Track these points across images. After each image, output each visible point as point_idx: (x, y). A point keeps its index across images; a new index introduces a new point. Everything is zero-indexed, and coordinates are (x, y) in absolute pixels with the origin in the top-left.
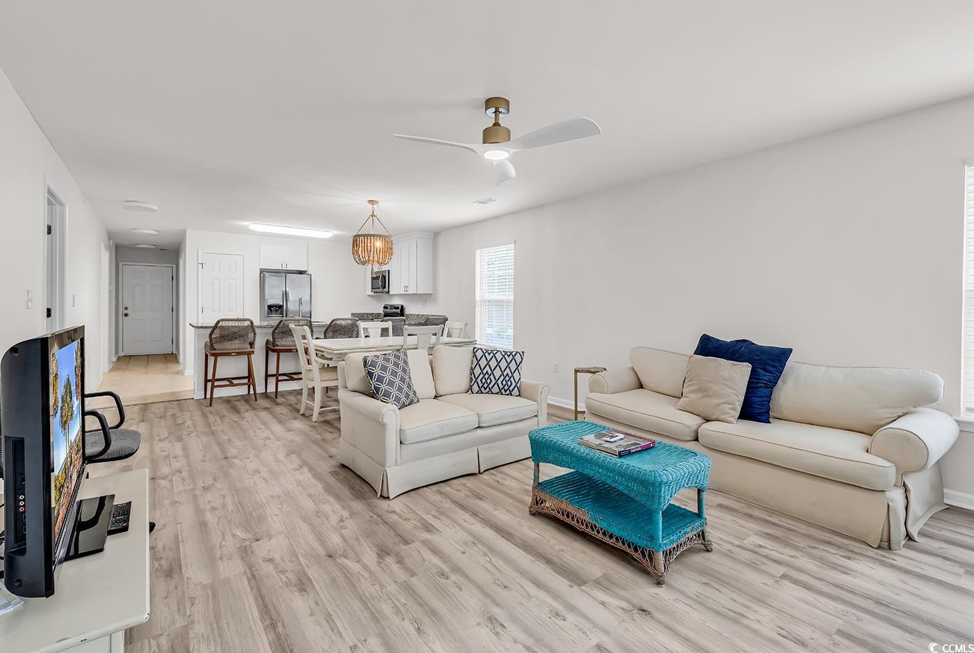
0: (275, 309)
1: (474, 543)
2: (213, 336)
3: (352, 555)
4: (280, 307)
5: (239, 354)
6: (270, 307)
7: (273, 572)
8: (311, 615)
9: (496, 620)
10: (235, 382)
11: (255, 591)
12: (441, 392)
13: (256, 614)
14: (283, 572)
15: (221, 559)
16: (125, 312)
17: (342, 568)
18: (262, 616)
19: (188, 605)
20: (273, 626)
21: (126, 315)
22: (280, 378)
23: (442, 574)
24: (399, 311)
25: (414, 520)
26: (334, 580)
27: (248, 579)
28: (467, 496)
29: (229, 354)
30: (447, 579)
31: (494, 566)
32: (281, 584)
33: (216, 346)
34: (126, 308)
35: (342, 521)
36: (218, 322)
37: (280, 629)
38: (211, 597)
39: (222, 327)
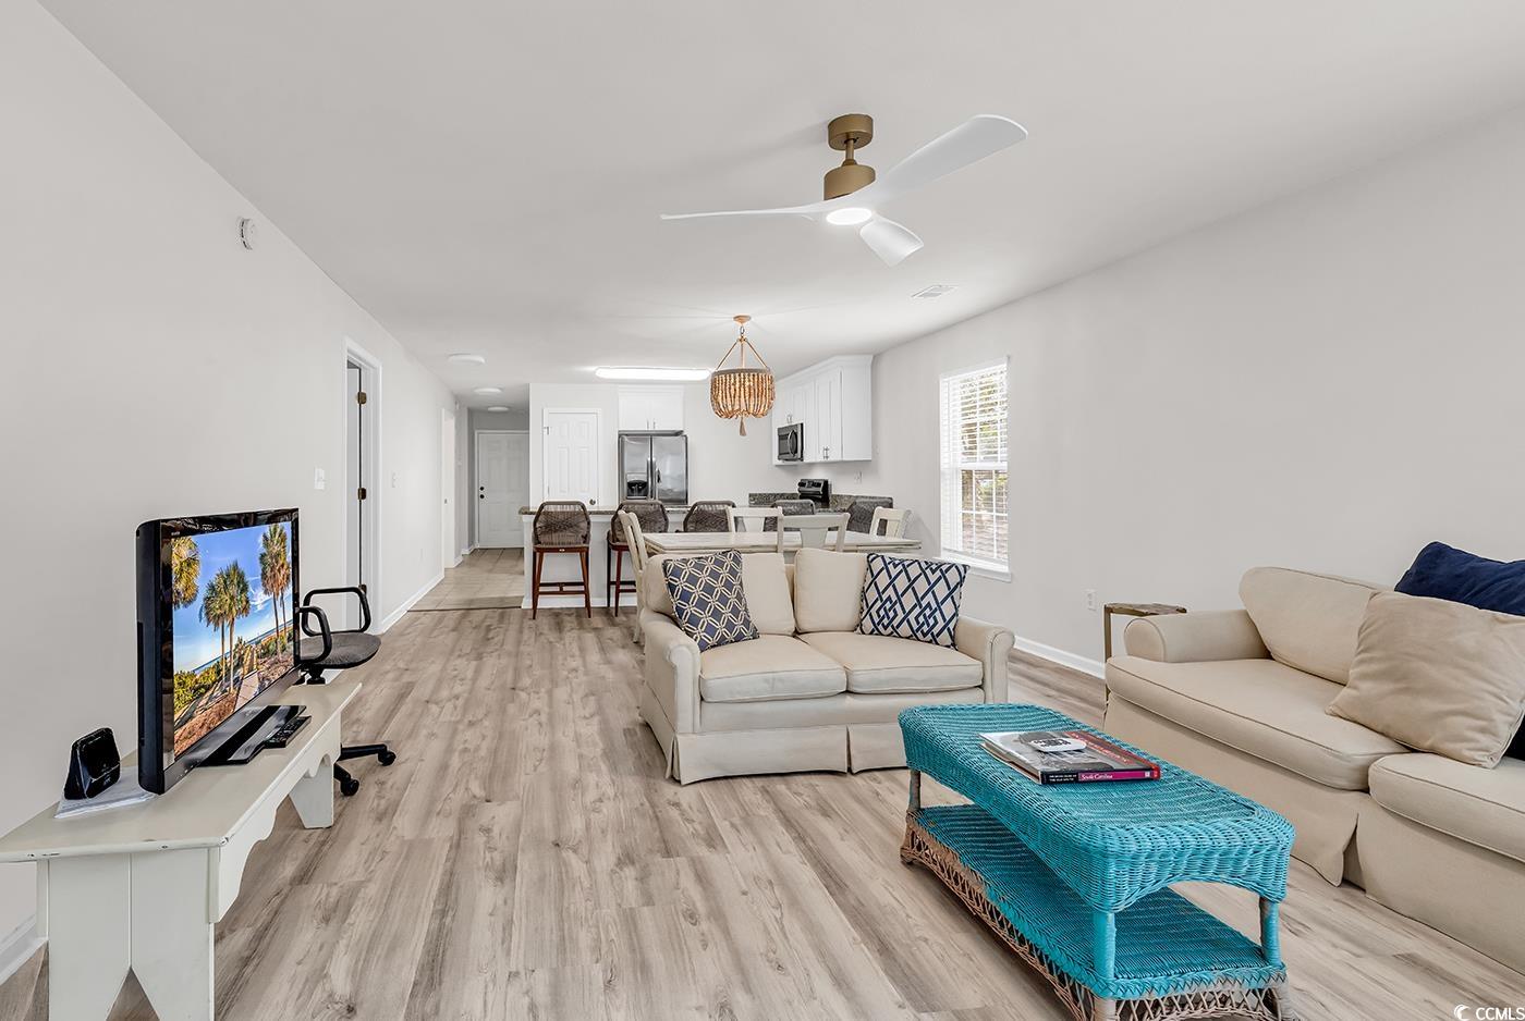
0: (637, 488)
1: (770, 882)
2: (538, 525)
3: (584, 850)
4: (644, 485)
5: (568, 550)
6: (630, 485)
7: (482, 847)
8: (491, 915)
9: (731, 1012)
10: (565, 589)
11: (449, 864)
12: (805, 626)
13: (434, 893)
14: (491, 849)
15: (438, 814)
16: (481, 493)
17: (562, 865)
18: (439, 896)
19: (377, 859)
20: (444, 913)
21: (482, 497)
22: (622, 587)
23: (692, 917)
24: (820, 489)
25: (700, 823)
26: (542, 879)
27: (451, 847)
28: (808, 806)
29: (556, 550)
30: (694, 924)
31: (782, 928)
32: (481, 863)
33: (542, 539)
34: (482, 489)
35: (601, 800)
36: (542, 507)
37: (448, 920)
38: (403, 855)
39: (547, 513)
